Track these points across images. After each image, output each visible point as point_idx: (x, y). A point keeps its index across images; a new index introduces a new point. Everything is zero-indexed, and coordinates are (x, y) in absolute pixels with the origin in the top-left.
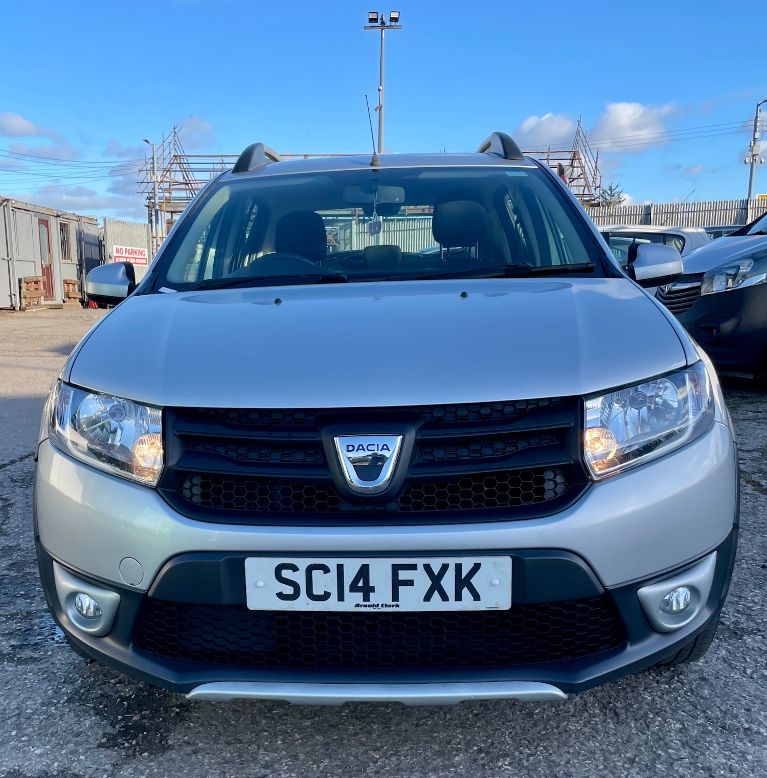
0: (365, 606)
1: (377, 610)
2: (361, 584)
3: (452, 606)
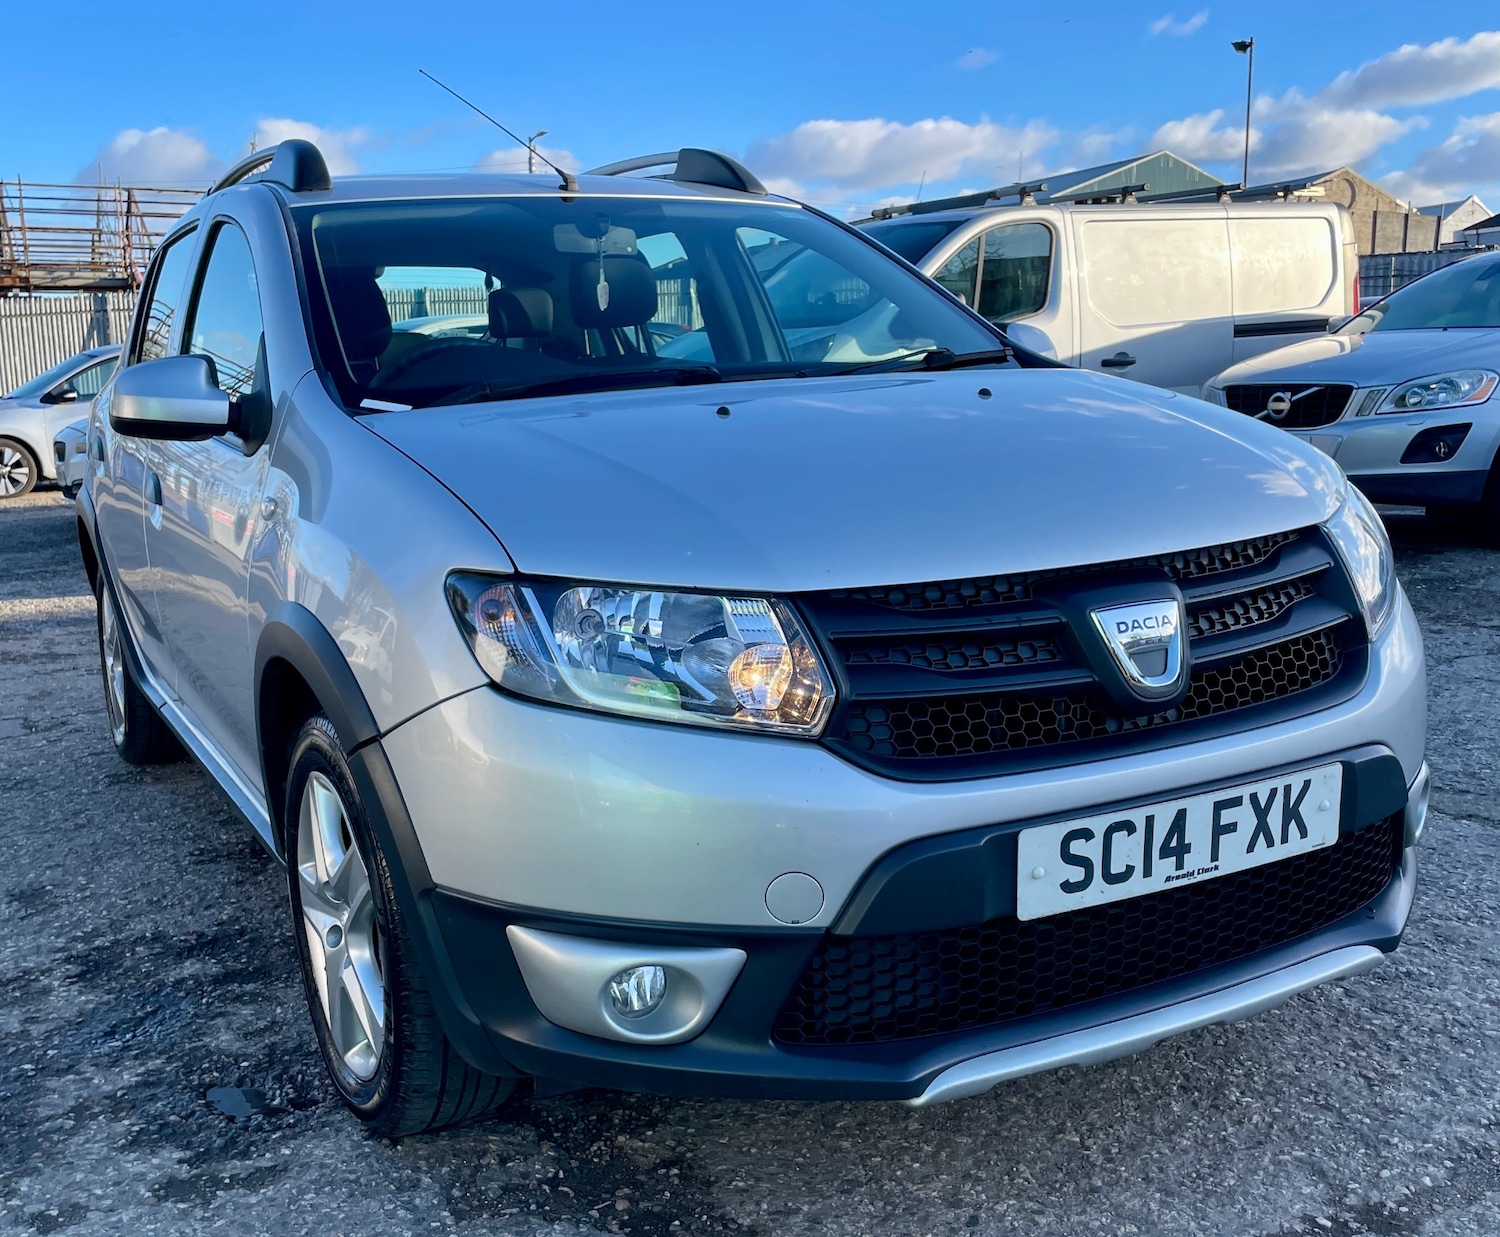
0: (1178, 877)
1: (1193, 881)
2: (1174, 843)
3: (1279, 853)
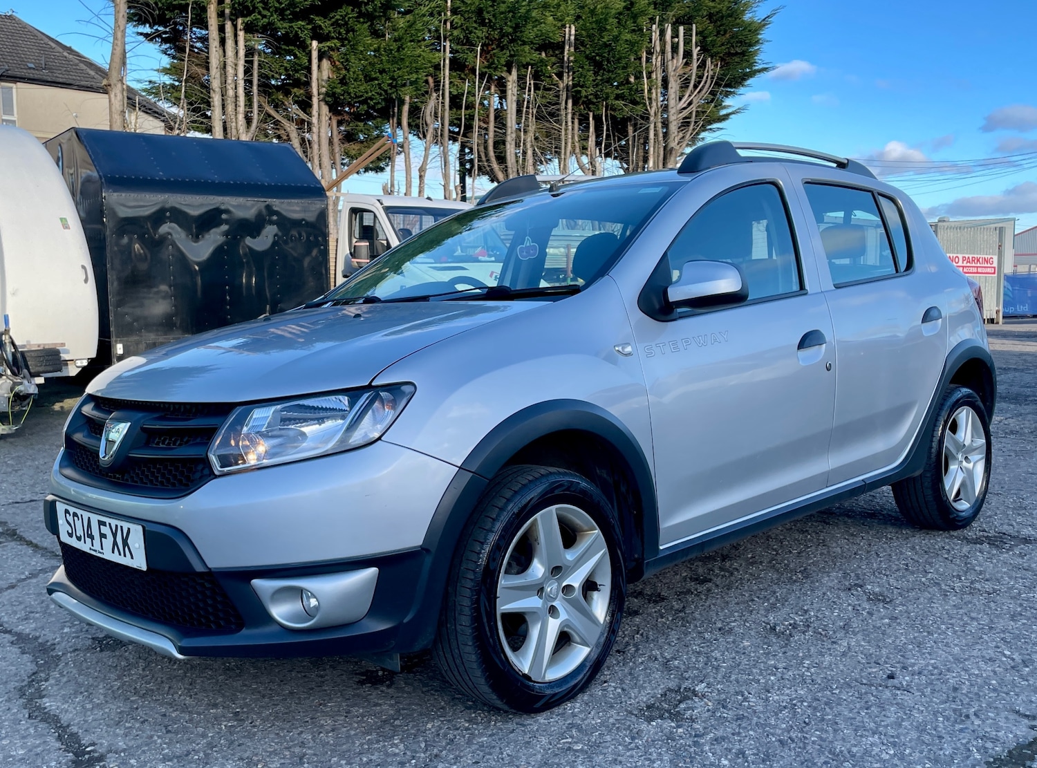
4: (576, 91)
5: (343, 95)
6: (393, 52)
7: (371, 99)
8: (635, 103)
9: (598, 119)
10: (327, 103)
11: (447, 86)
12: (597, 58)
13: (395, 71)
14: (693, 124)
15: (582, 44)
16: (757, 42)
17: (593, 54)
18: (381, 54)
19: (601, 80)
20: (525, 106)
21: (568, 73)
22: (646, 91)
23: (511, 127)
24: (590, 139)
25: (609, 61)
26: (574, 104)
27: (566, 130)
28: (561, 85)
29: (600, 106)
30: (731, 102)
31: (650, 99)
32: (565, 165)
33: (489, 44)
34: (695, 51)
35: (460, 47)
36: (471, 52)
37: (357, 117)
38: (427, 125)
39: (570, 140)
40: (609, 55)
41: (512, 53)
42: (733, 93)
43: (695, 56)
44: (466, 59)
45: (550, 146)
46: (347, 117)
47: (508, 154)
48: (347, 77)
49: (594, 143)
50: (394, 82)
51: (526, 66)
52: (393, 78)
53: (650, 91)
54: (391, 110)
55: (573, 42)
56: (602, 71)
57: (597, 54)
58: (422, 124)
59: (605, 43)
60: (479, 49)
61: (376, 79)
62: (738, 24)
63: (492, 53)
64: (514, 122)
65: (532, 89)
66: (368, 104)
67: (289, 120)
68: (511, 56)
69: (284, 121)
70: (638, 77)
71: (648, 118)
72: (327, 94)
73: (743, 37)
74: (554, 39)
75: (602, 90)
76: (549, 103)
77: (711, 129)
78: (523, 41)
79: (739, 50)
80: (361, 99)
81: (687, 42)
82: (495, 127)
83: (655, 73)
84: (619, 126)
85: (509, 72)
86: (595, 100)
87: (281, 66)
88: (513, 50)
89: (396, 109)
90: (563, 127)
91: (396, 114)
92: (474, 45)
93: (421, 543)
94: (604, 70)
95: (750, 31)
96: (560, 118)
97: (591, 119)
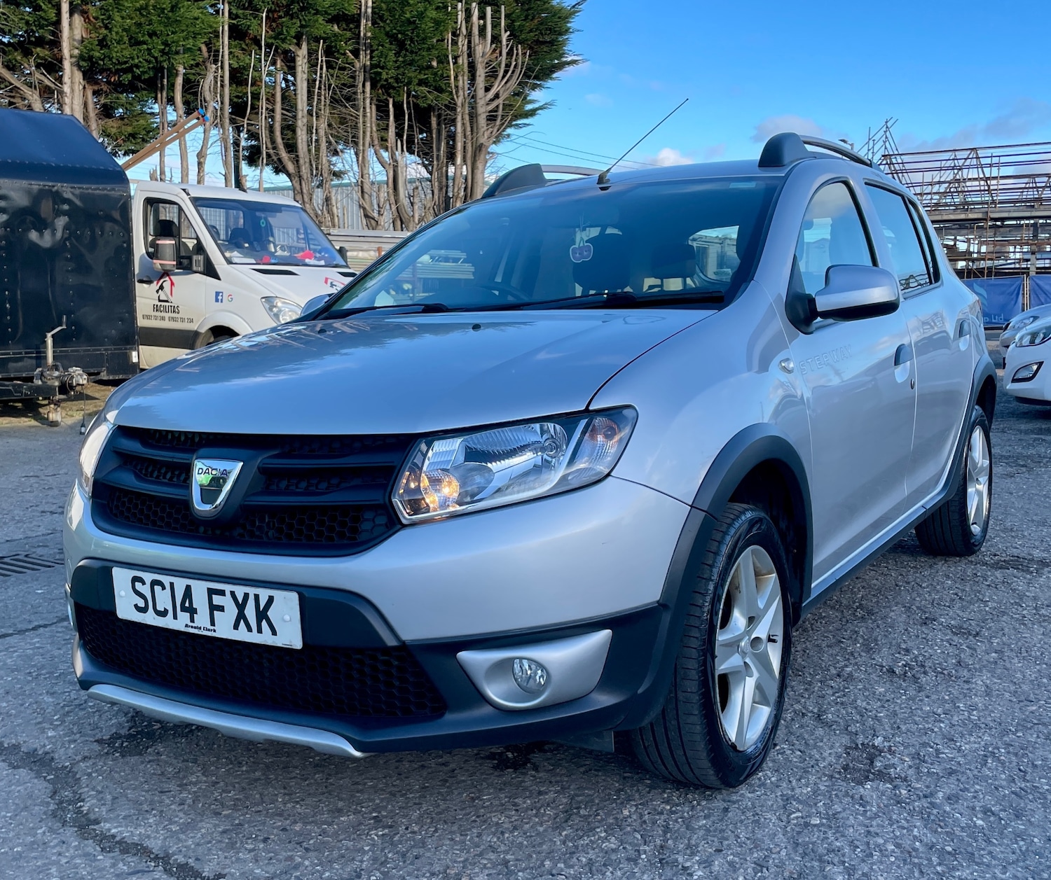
0: (191, 627)
1: (200, 632)
2: (187, 604)
3: (255, 637)
4: (375, 73)
5: (103, 60)
6: (166, 11)
7: (137, 66)
8: (440, 90)
9: (398, 107)
10: (79, 67)
11: (226, 57)
12: (400, 36)
13: (168, 35)
14: (499, 118)
15: (381, 18)
16: (567, 31)
17: (394, 31)
18: (149, 13)
19: (403, 62)
20: (317, 87)
21: (365, 51)
22: (452, 78)
23: (303, 110)
24: (390, 130)
25: (412, 40)
26: (373, 87)
27: (364, 116)
28: (358, 65)
29: (402, 92)
30: (538, 96)
31: (457, 87)
32: (363, 158)
33: (275, 11)
34: (505, 36)
35: (241, 11)
36: (254, 18)
37: (119, 87)
38: (205, 101)
39: (369, 129)
40: (412, 33)
41: (304, 23)
42: (539, 86)
43: (504, 42)
44: (249, 26)
45: (346, 133)
46: (105, 88)
47: (299, 141)
48: (108, 38)
49: (394, 134)
50: (167, 49)
51: (317, 40)
52: (166, 44)
53: (456, 77)
54: (159, 82)
55: (370, 15)
56: (404, 52)
57: (400, 32)
58: (201, 101)
59: (408, 20)
60: (264, 15)
61: (144, 43)
62: (547, 9)
63: (280, 21)
64: (305, 104)
65: (324, 67)
66: (133, 72)
67: (31, 87)
68: (302, 26)
69: (25, 89)
70: (443, 60)
71: (454, 109)
72: (81, 57)
73: (553, 24)
74: (349, 11)
75: (404, 74)
76: (344, 85)
77: (517, 125)
78: (317, 10)
79: (548, 39)
80: (124, 66)
81: (495, 25)
82: (282, 109)
83: (461, 58)
84: (422, 116)
85: (299, 45)
86: (396, 85)
87: (22, 19)
88: (304, 19)
89: (165, 81)
90: (361, 114)
91: (166, 87)
92: (258, 10)
93: (658, 599)
94: (407, 50)
95: (559, 18)
96: (356, 103)
97: (391, 106)
